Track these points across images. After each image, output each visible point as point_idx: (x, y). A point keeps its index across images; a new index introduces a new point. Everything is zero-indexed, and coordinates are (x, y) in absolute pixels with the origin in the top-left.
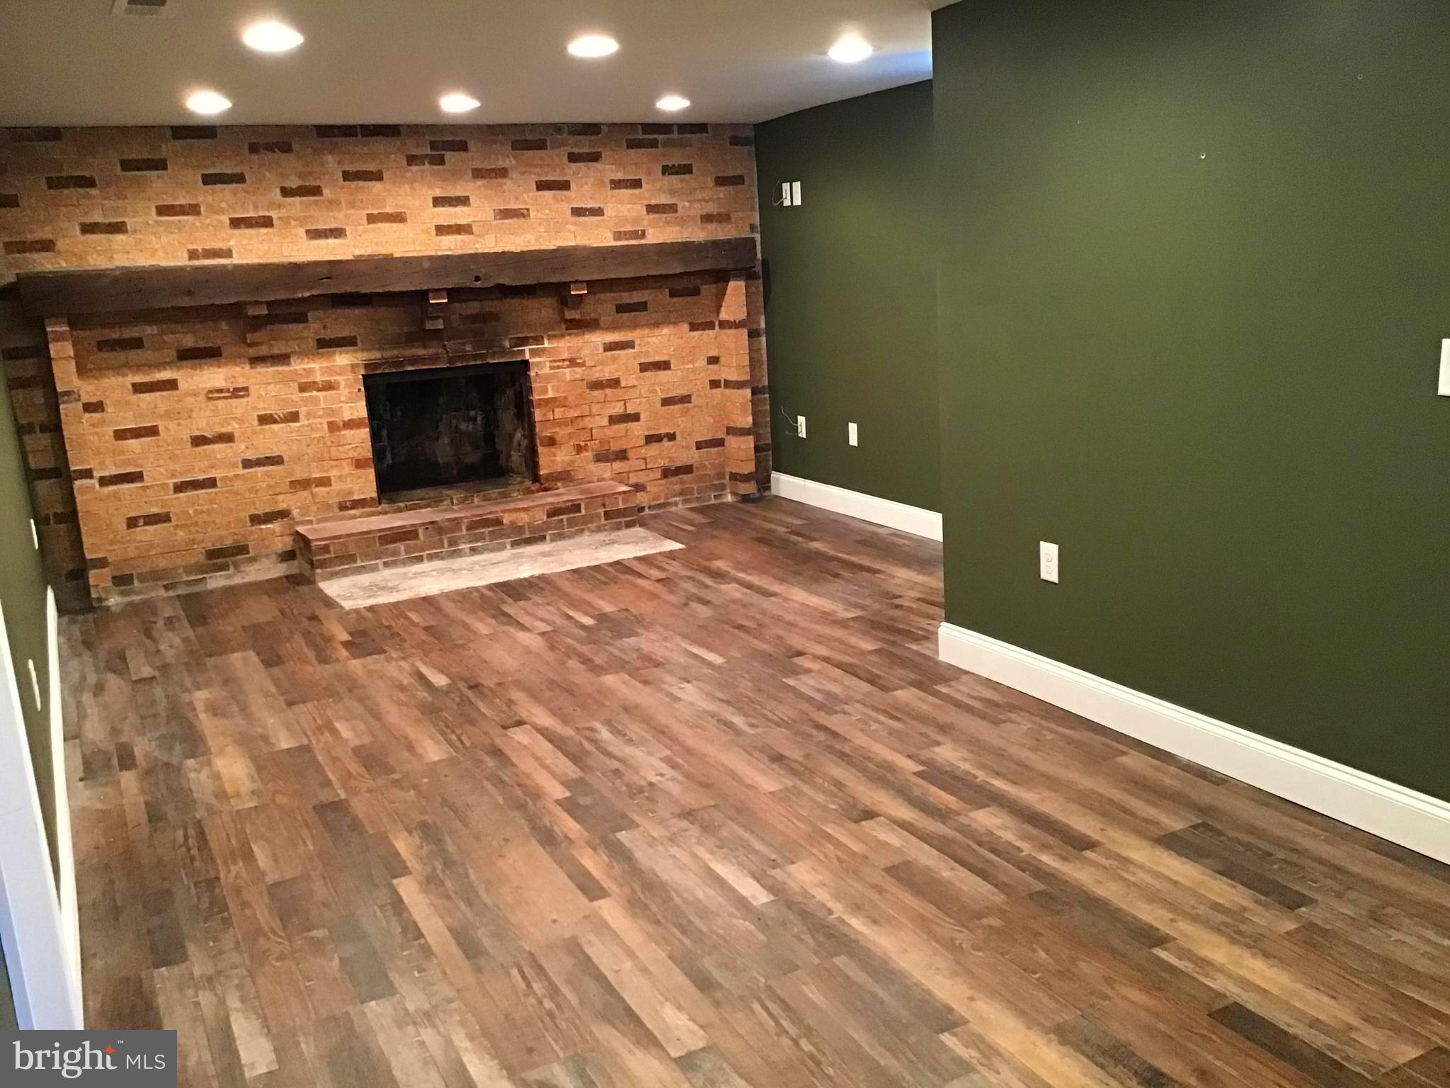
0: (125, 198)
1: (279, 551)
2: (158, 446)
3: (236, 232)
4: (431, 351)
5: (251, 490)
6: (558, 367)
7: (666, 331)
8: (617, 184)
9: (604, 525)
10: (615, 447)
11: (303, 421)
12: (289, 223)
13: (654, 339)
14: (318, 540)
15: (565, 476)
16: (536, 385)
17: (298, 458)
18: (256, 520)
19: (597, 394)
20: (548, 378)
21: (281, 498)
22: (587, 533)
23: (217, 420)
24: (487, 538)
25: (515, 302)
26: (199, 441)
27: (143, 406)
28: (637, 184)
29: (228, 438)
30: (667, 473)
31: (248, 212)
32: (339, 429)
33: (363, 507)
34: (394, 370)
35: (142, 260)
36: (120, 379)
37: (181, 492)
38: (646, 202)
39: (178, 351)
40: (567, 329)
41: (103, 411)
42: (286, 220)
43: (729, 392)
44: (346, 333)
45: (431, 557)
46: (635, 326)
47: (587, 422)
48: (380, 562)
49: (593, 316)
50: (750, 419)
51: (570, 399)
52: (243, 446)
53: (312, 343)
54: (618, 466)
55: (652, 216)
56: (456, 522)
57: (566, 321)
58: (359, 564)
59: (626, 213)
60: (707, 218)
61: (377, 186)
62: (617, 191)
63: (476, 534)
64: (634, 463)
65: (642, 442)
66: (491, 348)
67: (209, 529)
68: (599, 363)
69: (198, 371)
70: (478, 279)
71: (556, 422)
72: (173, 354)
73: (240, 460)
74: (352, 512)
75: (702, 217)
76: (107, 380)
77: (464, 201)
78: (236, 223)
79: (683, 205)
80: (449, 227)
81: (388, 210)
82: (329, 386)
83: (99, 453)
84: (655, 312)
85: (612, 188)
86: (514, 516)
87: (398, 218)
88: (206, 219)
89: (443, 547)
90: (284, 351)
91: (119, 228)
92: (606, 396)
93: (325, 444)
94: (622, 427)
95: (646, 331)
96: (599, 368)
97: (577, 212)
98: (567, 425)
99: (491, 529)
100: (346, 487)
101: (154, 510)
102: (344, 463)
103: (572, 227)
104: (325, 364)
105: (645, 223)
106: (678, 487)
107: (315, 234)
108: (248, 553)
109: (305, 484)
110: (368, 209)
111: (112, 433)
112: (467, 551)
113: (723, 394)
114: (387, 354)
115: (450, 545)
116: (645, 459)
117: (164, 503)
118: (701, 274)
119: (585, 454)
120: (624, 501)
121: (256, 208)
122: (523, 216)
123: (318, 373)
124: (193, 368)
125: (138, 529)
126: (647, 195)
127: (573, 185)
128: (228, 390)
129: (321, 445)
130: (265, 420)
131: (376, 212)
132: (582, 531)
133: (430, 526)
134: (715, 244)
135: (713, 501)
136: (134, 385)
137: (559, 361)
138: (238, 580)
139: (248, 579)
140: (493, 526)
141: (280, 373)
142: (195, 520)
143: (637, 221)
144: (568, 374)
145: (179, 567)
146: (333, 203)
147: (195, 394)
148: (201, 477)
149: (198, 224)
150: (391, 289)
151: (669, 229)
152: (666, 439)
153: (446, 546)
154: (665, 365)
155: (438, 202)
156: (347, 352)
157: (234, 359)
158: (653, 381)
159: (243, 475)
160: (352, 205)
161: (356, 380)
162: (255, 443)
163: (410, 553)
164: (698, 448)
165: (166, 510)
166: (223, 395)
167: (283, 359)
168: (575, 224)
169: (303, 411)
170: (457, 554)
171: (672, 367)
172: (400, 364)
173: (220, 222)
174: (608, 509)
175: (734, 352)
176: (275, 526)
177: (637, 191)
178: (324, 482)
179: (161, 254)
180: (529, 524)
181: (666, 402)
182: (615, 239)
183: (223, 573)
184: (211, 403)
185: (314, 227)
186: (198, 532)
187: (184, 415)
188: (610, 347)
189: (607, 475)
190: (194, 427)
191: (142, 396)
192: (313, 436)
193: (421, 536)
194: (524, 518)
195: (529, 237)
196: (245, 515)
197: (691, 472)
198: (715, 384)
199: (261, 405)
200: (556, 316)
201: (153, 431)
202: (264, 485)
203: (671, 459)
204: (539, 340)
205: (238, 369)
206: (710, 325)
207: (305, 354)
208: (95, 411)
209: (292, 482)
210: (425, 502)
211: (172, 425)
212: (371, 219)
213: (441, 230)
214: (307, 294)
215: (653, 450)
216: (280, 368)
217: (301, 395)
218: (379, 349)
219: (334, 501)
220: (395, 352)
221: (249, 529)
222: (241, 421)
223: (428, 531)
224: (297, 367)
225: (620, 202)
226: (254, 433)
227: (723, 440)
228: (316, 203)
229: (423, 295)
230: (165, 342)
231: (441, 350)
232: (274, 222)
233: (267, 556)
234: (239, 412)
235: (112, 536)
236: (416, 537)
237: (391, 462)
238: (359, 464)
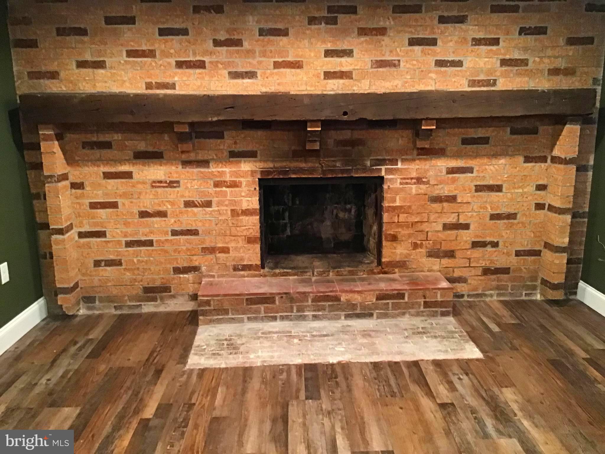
0: (106, 44)
1: (191, 293)
2: (117, 215)
3: (180, 71)
4: (310, 165)
5: (175, 251)
6: (407, 183)
7: (502, 161)
8: (477, 42)
9: (422, 312)
10: (445, 247)
11: (214, 208)
12: (217, 66)
13: (492, 167)
14: (203, 296)
15: (402, 265)
16: (387, 195)
17: (209, 232)
18: (178, 270)
19: (436, 206)
20: (397, 191)
21: (195, 258)
22: (407, 316)
23: (156, 201)
24: (327, 309)
25: (378, 132)
26: (144, 214)
27: (110, 187)
28: (495, 42)
29: (162, 214)
30: (486, 271)
31: (189, 57)
32: (238, 215)
33: (250, 270)
34: (281, 177)
35: (115, 89)
36: (96, 169)
37: (130, 247)
38: (501, 57)
39: (134, 153)
40: (418, 155)
41: (83, 188)
42: (215, 64)
43: (550, 214)
44: (250, 148)
45: (283, 318)
46: (477, 156)
47: (425, 227)
48: (245, 317)
49: (442, 146)
50: (567, 240)
51: (413, 207)
52: (173, 220)
53: (226, 154)
54: (445, 262)
55: (504, 68)
56: (305, 295)
57: (418, 149)
58: (230, 316)
59: (482, 64)
60: (554, 72)
61: (283, 41)
62: (477, 47)
63: (318, 306)
64: (459, 261)
65: (469, 246)
66: (356, 166)
67: (146, 274)
68: (441, 183)
69: (147, 168)
70: (345, 113)
71: (399, 224)
72: (131, 154)
73: (170, 230)
74: (242, 273)
75: (549, 70)
76: (87, 168)
77: (348, 53)
78: (180, 65)
79: (533, 60)
80: (335, 72)
81: (290, 58)
82: (234, 185)
83: (80, 216)
84: (495, 146)
85: (472, 45)
86: (350, 296)
87: (297, 65)
88: (160, 61)
89: (292, 312)
90: (205, 158)
91: (100, 65)
92: (443, 208)
93: (228, 224)
94: (453, 233)
95: (485, 160)
96: (440, 186)
97: (440, 63)
98: (408, 227)
99: (330, 303)
100: (240, 255)
101: (112, 257)
102: (240, 239)
103: (433, 75)
104: (234, 169)
105: (498, 74)
106: (494, 283)
107: (235, 75)
108: (170, 292)
109: (212, 250)
110: (275, 57)
111: (88, 204)
112: (311, 317)
113: (545, 215)
114: (277, 165)
115: (298, 311)
116: (469, 259)
117: (119, 253)
118: (542, 118)
119: (420, 250)
120: (441, 296)
121: (194, 54)
122: (395, 66)
123: (228, 175)
124: (144, 165)
125: (101, 268)
126: (503, 51)
127: (439, 42)
128: (166, 182)
129: (225, 225)
130: (188, 204)
131: (280, 60)
132: (404, 314)
133: (284, 296)
134: (557, 93)
135: (524, 298)
136: (104, 173)
137: (408, 179)
138: (162, 309)
139: (169, 309)
140: (332, 301)
141: (202, 173)
142: (137, 266)
143: (490, 72)
144: (414, 189)
145: (124, 296)
146: (250, 53)
147: (144, 183)
148: (143, 238)
149: (154, 64)
150: (278, 118)
151: (518, 79)
152: (489, 246)
153: (295, 311)
154: (498, 188)
155: (328, 53)
156: (250, 162)
157: (170, 161)
158: (485, 200)
159: (171, 240)
160: (264, 54)
161: (254, 182)
162: (181, 219)
163: (267, 313)
164: (517, 255)
165: (119, 258)
166: (162, 185)
167: (205, 163)
168: (436, 73)
169: (215, 200)
170: (303, 318)
171: (504, 190)
172: (286, 173)
173: (169, 63)
174: (427, 300)
175: (561, 184)
176: (189, 276)
177: (494, 48)
178: (225, 250)
179: (127, 84)
180: (360, 303)
181: (493, 217)
182: (469, 86)
183: (152, 303)
184: (154, 189)
185: (234, 70)
186: (139, 274)
187: (136, 196)
188: (451, 171)
189: (436, 267)
190: (141, 204)
191: (109, 181)
192: (220, 218)
193: (277, 302)
194: (357, 298)
195: (396, 82)
196: (170, 267)
197: (508, 273)
198: (540, 206)
199: (187, 194)
200: (411, 145)
201: (114, 205)
202: (184, 248)
203: (492, 261)
204: (394, 162)
205: (174, 168)
206: (543, 159)
207: (219, 160)
208: (79, 188)
209: (202, 248)
210: (294, 271)
211: (127, 202)
212: (277, 65)
213: (328, 75)
214: (215, 119)
215: (477, 253)
216: (202, 170)
217: (214, 189)
218: (273, 161)
219: (230, 264)
220: (284, 164)
221: (172, 276)
222: (172, 204)
223: (283, 300)
224: (214, 170)
225: (479, 56)
226: (181, 213)
227: (540, 251)
228: (238, 52)
229: (303, 124)
230: (126, 146)
231: (317, 165)
232: (207, 65)
233: (183, 295)
234: (172, 198)
235: (84, 271)
236: (274, 302)
237: (289, 234)
238: (250, 240)
